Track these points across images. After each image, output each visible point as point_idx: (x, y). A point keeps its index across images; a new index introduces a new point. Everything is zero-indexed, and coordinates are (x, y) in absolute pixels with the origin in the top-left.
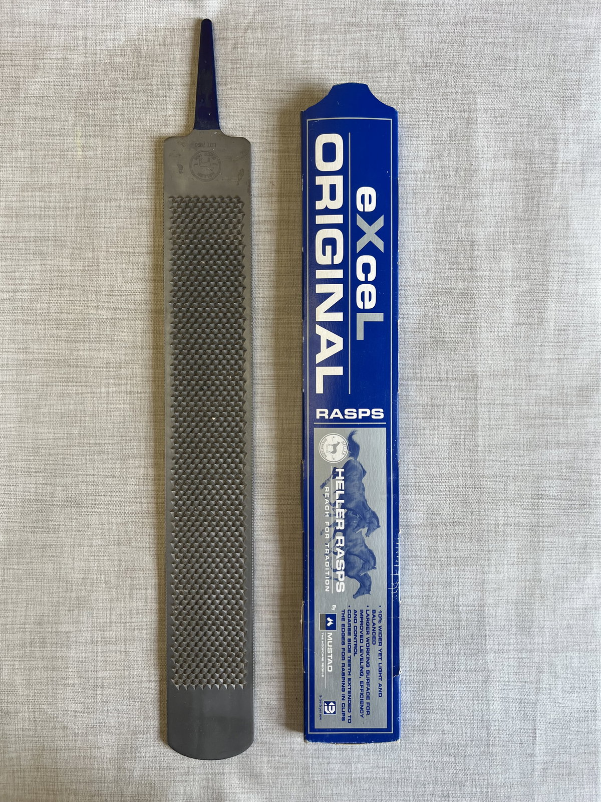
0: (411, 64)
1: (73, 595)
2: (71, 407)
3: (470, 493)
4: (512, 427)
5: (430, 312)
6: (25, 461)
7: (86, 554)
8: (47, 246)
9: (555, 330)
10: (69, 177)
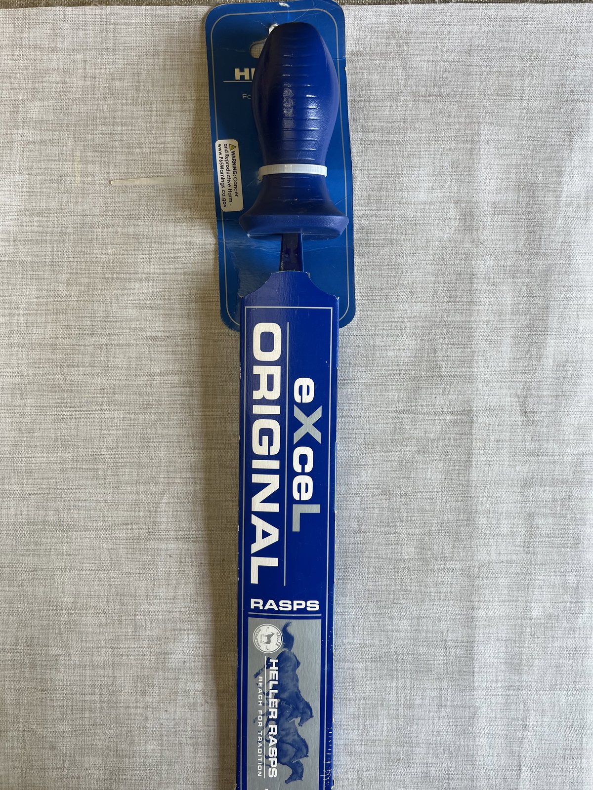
0: (414, 93)
1: (63, 619)
2: (65, 431)
3: (462, 529)
4: (507, 463)
5: (427, 345)
6: (18, 484)
7: (76, 579)
8: (44, 271)
9: (553, 367)
10: (67, 202)
